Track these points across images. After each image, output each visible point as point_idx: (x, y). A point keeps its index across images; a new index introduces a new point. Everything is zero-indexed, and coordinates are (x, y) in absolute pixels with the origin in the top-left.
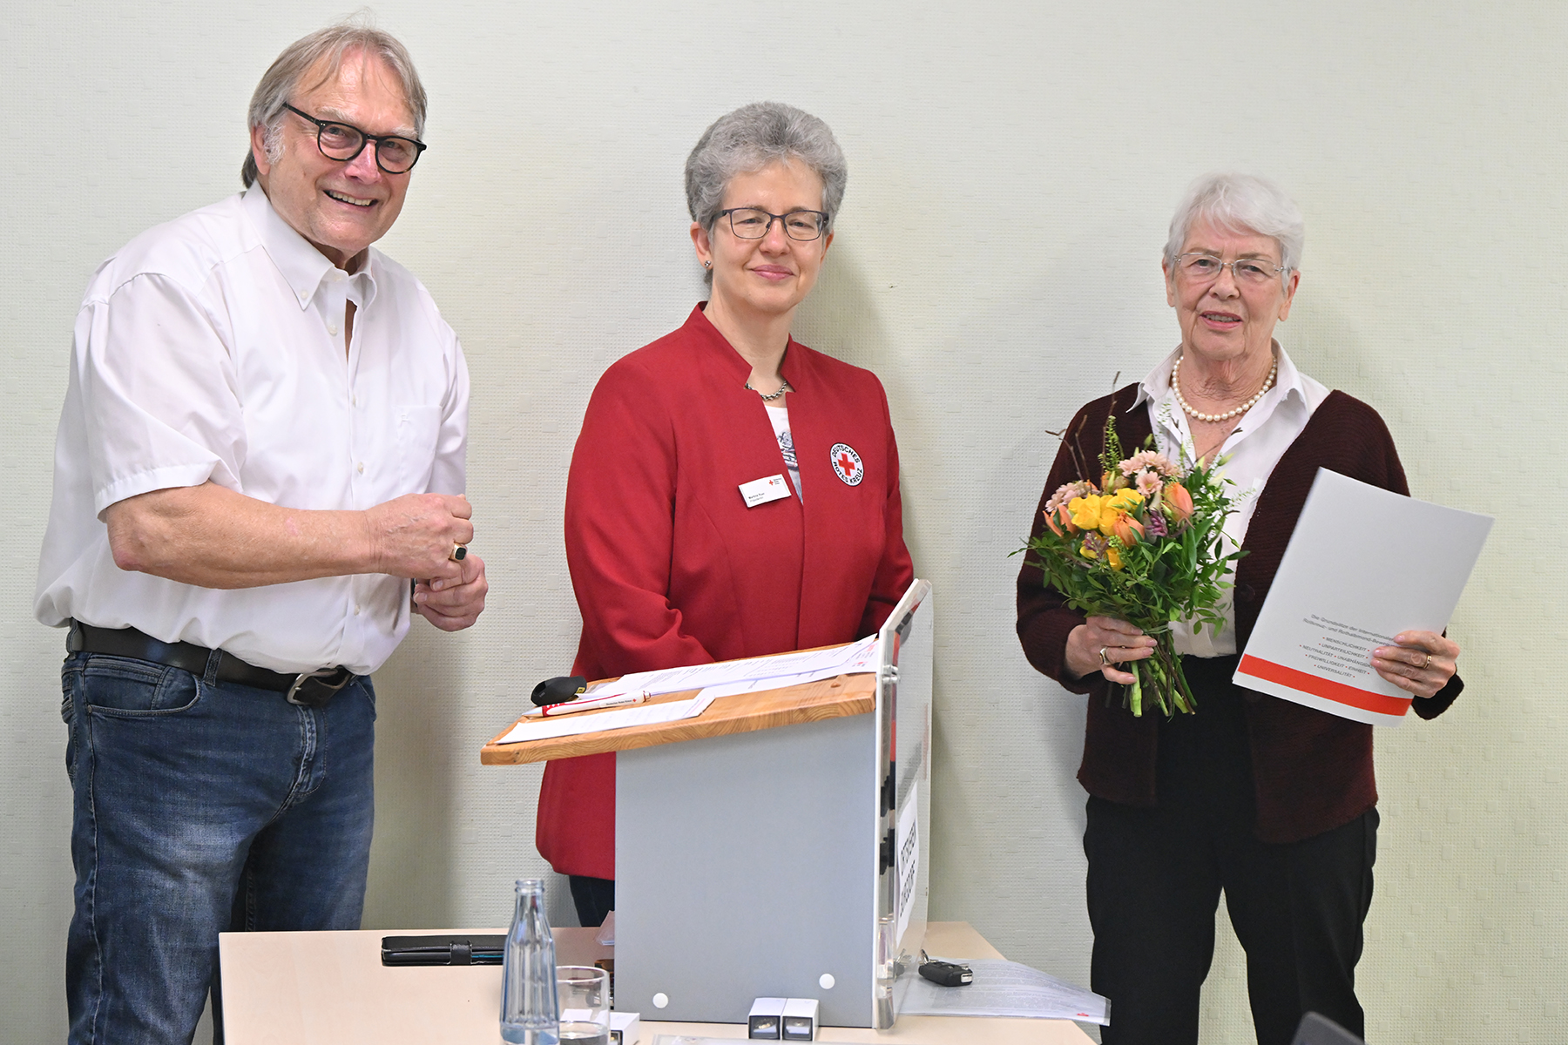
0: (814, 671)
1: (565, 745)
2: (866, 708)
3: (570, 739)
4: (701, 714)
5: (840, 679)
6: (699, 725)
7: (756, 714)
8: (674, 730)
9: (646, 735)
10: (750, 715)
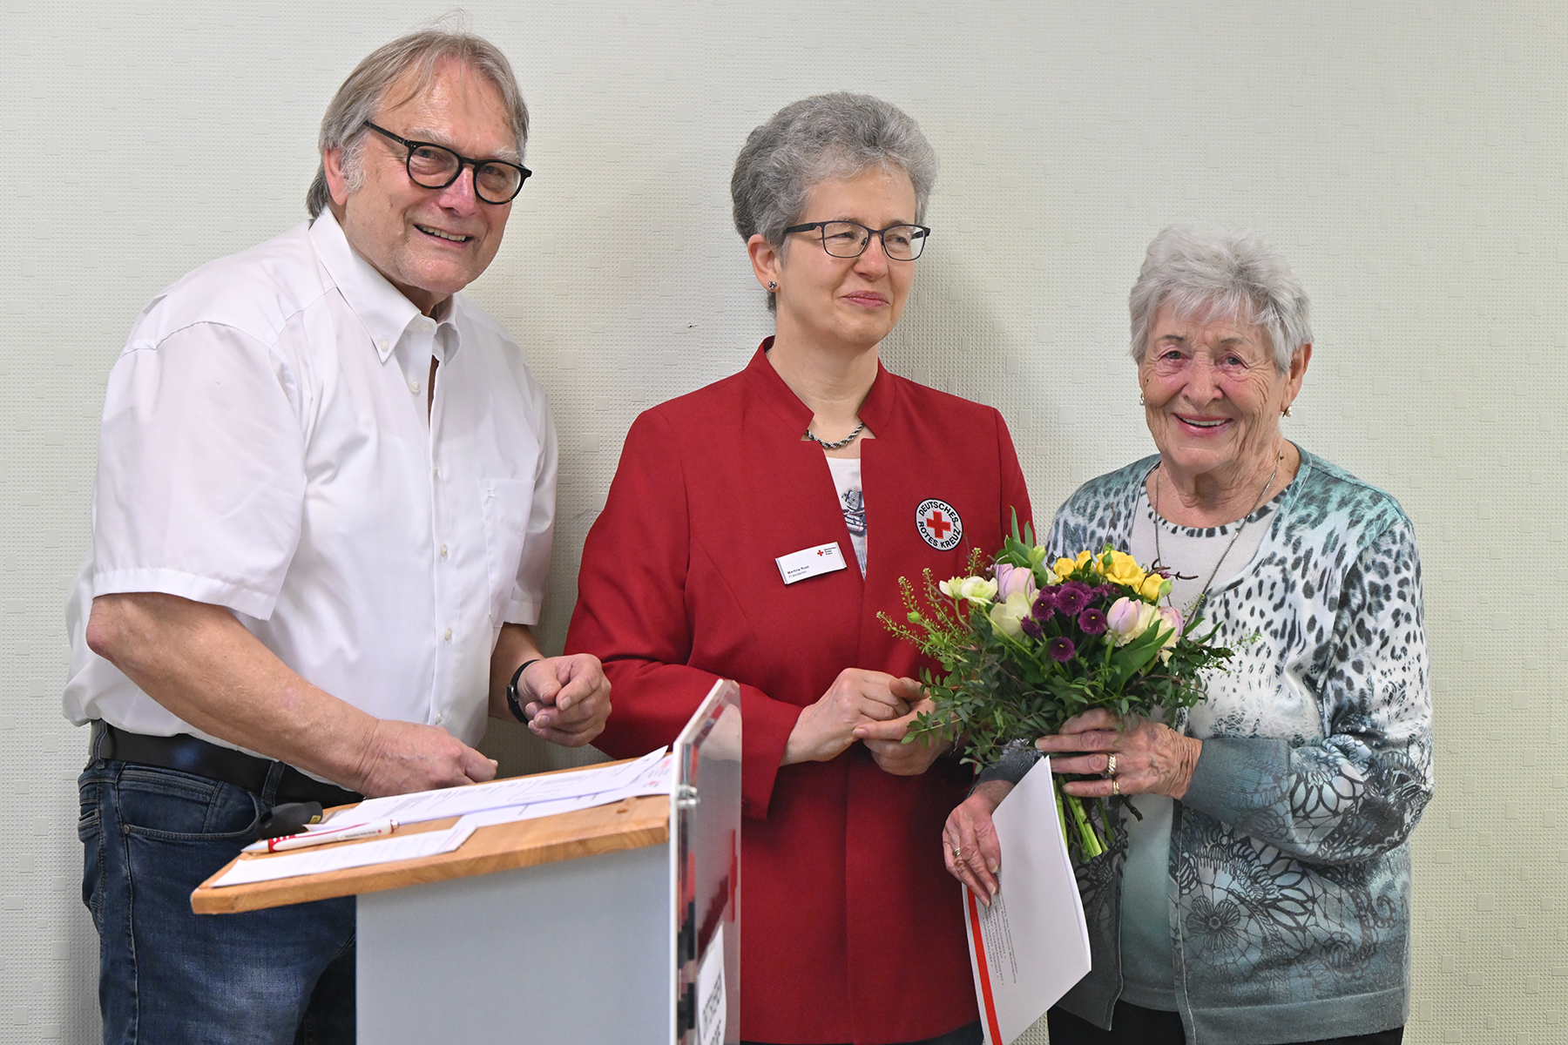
0: (597, 793)
1: (294, 888)
2: (659, 837)
3: (300, 881)
4: (458, 848)
5: (628, 803)
6: (457, 863)
7: (525, 847)
8: (426, 868)
9: (392, 874)
10: (519, 848)
